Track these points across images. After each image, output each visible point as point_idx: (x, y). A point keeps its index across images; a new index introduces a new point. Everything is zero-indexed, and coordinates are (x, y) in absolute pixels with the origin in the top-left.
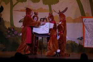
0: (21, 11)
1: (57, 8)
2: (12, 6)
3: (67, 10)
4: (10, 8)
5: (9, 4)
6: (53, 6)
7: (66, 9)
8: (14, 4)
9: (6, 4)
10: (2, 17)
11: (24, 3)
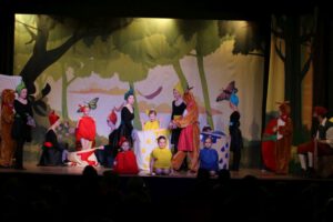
0: (82, 92)
1: (143, 87)
2: (66, 84)
3: (162, 92)
4: (61, 88)
5: (61, 81)
6: (137, 85)
7: (160, 90)
8: (69, 79)
9: (56, 80)
10: (49, 103)
11: (86, 79)
